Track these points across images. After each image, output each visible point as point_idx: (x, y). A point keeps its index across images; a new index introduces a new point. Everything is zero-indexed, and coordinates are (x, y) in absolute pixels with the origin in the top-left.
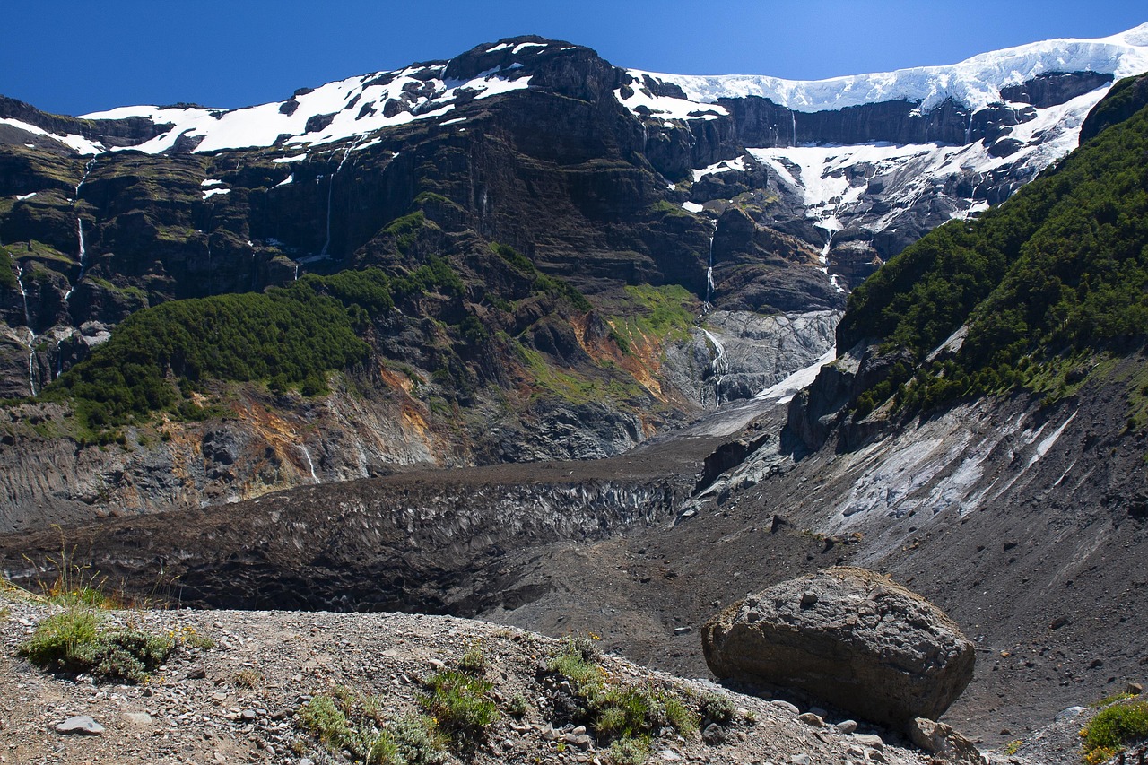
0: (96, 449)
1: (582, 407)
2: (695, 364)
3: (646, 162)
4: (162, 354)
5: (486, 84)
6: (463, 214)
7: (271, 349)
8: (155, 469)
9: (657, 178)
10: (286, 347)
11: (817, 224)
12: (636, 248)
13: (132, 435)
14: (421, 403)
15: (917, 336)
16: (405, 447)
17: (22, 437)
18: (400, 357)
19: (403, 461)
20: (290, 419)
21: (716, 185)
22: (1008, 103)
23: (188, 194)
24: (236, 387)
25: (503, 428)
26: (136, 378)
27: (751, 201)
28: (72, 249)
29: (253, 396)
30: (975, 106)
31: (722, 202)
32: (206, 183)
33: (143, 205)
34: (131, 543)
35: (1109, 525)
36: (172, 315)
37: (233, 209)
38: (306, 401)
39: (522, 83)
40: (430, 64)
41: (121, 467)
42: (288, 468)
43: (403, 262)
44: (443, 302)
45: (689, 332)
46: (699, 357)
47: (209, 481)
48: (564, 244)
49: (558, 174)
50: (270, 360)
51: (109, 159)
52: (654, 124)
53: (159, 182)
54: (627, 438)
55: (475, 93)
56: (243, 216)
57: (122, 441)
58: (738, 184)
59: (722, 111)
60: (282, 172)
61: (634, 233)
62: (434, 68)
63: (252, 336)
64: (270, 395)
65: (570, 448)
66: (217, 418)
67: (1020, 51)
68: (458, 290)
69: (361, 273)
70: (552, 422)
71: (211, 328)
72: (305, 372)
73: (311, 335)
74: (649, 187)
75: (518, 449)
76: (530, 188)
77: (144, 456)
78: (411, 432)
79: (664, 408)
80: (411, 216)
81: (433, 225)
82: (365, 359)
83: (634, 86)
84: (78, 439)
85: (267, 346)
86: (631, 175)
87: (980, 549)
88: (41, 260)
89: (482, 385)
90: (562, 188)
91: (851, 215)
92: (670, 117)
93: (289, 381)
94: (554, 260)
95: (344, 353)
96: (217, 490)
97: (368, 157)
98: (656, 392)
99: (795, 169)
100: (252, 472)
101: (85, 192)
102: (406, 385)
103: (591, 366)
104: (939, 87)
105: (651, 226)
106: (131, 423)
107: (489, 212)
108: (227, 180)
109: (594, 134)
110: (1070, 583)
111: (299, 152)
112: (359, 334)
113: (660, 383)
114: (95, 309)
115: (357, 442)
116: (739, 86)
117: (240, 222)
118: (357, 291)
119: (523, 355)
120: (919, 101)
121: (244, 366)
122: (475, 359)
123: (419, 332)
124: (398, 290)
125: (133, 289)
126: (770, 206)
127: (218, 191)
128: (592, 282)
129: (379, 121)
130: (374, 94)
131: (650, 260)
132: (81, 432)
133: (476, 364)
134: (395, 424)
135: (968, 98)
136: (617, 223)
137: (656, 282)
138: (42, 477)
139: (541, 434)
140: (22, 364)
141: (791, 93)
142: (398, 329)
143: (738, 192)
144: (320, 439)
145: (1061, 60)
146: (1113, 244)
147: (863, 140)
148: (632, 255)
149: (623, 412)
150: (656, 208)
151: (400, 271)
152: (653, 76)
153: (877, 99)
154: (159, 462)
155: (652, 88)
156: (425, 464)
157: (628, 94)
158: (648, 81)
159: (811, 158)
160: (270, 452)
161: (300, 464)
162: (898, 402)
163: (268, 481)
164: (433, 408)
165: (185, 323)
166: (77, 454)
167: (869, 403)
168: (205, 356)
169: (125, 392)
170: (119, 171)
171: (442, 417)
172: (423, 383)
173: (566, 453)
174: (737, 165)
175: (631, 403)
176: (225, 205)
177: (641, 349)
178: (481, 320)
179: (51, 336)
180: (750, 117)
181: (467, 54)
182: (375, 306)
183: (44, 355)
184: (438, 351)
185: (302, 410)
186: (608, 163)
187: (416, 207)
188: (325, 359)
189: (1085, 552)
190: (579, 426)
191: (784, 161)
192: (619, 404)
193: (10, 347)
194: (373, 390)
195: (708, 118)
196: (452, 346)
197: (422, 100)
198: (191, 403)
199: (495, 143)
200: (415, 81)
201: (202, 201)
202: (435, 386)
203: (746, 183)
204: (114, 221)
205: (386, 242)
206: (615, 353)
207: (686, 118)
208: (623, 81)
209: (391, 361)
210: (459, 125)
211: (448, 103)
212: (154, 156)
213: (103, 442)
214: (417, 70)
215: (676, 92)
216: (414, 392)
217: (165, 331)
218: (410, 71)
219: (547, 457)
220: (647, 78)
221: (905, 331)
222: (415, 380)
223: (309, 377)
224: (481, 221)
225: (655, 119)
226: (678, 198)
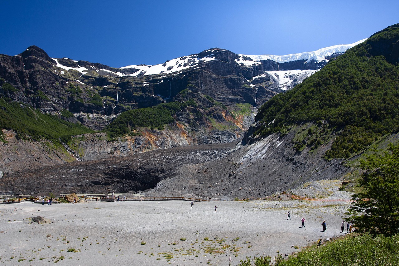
0: (111, 142)
1: (223, 131)
2: (251, 121)
3: (242, 75)
4: (127, 121)
5: (206, 59)
6: (198, 89)
7: (151, 120)
8: (124, 146)
9: (245, 79)
10: (155, 120)
11: (281, 89)
12: (239, 95)
13: (119, 139)
14: (186, 131)
15: (267, 119)
16: (181, 141)
17: (96, 140)
18: (182, 121)
19: (180, 144)
20: (155, 135)
21: (258, 80)
22: (326, 60)
23: (140, 85)
24: (143, 128)
25: (205, 136)
26: (121, 127)
27: (266, 84)
28: (115, 98)
29: (147, 130)
30: (319, 61)
31: (259, 84)
32: (145, 82)
33: (131, 88)
34: (104, 164)
35: (281, 163)
36: (130, 113)
37: (150, 88)
38: (158, 131)
39: (213, 59)
40: (194, 55)
41: (116, 146)
42: (153, 146)
43: (183, 100)
44: (192, 109)
45: (250, 114)
46: (252, 120)
47: (136, 149)
48: (222, 94)
49: (221, 79)
50: (151, 122)
51: (124, 78)
52: (244, 67)
53: (134, 83)
54: (233, 138)
55: (203, 61)
56: (152, 90)
57: (117, 141)
58: (263, 80)
59: (260, 63)
60: (160, 80)
61: (238, 92)
62: (195, 55)
63: (147, 117)
64: (151, 130)
65: (220, 140)
66: (138, 135)
67: (330, 48)
68: (195, 106)
69: (174, 103)
70: (216, 135)
71: (138, 116)
72: (159, 125)
73: (161, 117)
74: (242, 81)
75: (208, 141)
76: (215, 82)
77: (122, 143)
78: (183, 137)
79: (242, 131)
80: (186, 90)
81: (191, 91)
82: (173, 122)
83: (240, 58)
84: (108, 140)
85: (151, 119)
86: (238, 79)
87: (259, 167)
88: (109, 100)
89: (200, 127)
90: (222, 82)
91: (289, 86)
92: (248, 65)
93: (155, 127)
94: (220, 98)
95: (168, 120)
96: (137, 151)
97: (178, 76)
98: (241, 128)
99: (278, 76)
100: (145, 147)
101: (119, 85)
102: (183, 127)
103: (226, 122)
104: (311, 57)
105: (243, 90)
106: (119, 137)
107: (204, 88)
108: (149, 82)
109: (230, 70)
110: (270, 175)
111: (165, 75)
112: (172, 116)
113: (242, 126)
114: (120, 111)
115: (170, 140)
116: (265, 57)
117: (152, 91)
118: (172, 107)
119: (210, 120)
120: (307, 60)
121: (145, 124)
122: (199, 121)
123: (186, 115)
124: (182, 106)
125: (128, 106)
126: (270, 85)
127: (147, 84)
128: (229, 103)
129: (182, 68)
130: (182, 62)
131: (242, 98)
132: (108, 139)
133: (199, 122)
134: (180, 136)
135: (317, 59)
136: (234, 89)
137: (243, 102)
138: (99, 148)
139: (213, 138)
140: (104, 123)
141: (278, 59)
142: (182, 115)
143: (263, 82)
144: (161, 139)
145: (339, 50)
146: (304, 100)
147: (294, 69)
148: (238, 97)
149: (232, 132)
150: (243, 86)
151: (182, 102)
152: (245, 56)
153: (297, 60)
154: (125, 145)
155: (245, 59)
156: (186, 144)
157: (238, 60)
158: (244, 57)
159: (281, 73)
160: (149, 142)
161: (156, 145)
162: (260, 134)
163: (149, 149)
164: (189, 132)
165: (133, 115)
166: (107, 143)
167: (255, 134)
168: (136, 122)
169: (119, 130)
170: (126, 80)
171: (191, 134)
172: (187, 127)
173: (219, 142)
174: (263, 76)
175: (235, 130)
176: (148, 87)
177: (239, 118)
178: (201, 112)
179: (110, 117)
180: (268, 64)
181: (202, 52)
182: (176, 110)
183: (109, 121)
184: (190, 119)
185: (157, 133)
186: (233, 76)
187: (187, 87)
188: (164, 122)
189: (276, 168)
190: (222, 136)
191: (275, 74)
192: (232, 131)
193: (102, 119)
194: (175, 128)
195: (257, 65)
196: (194, 118)
197: (192, 63)
198: (133, 132)
199: (206, 73)
200: (191, 58)
201: (143, 87)
202: (190, 127)
203: (265, 80)
204: (124, 91)
205: (180, 96)
206: (232, 119)
207: (252, 65)
208: (237, 57)
209: (180, 122)
210: (198, 69)
211: (197, 63)
212: (134, 77)
213: (113, 141)
214: (191, 56)
215: (250, 59)
216: (185, 129)
217: (128, 116)
218: (190, 56)
219: (214, 143)
220: (243, 56)
221: (265, 118)
222: (185, 126)
223: (160, 126)
224: (202, 90)
225: (245, 66)
226: (249, 84)
